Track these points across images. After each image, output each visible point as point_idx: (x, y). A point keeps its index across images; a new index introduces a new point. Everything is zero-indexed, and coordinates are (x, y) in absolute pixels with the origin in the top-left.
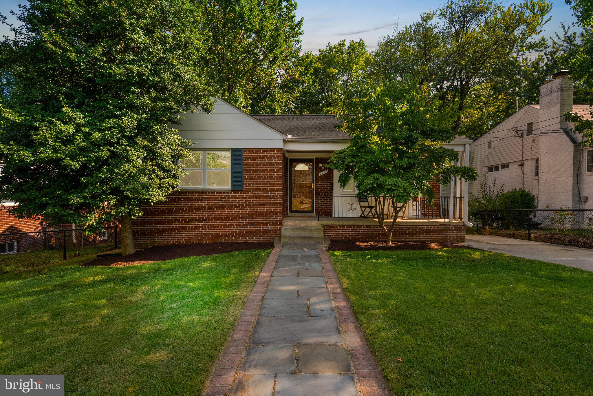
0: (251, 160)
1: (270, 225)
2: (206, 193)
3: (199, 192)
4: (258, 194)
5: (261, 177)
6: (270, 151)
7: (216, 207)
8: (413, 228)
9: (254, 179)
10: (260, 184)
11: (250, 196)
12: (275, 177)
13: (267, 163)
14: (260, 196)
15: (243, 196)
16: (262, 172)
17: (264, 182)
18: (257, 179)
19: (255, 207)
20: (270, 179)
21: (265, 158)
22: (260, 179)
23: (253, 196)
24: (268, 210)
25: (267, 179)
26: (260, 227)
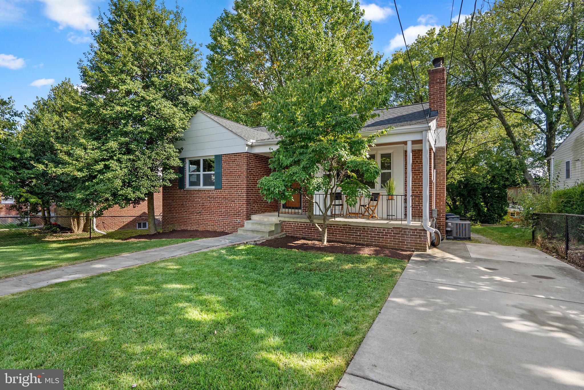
0: (227, 164)
1: (238, 219)
2: (201, 191)
3: (197, 191)
4: (231, 192)
5: (233, 177)
6: (238, 155)
7: (206, 202)
8: (365, 229)
9: (228, 179)
10: (232, 183)
11: (226, 193)
12: (242, 177)
13: (236, 165)
14: (232, 193)
15: (222, 193)
16: (233, 174)
17: (235, 181)
18: (230, 179)
19: (230, 203)
20: (239, 179)
21: (235, 162)
22: (232, 179)
23: (228, 193)
24: (237, 205)
25: (237, 179)
26: (232, 220)
